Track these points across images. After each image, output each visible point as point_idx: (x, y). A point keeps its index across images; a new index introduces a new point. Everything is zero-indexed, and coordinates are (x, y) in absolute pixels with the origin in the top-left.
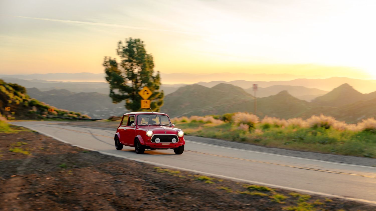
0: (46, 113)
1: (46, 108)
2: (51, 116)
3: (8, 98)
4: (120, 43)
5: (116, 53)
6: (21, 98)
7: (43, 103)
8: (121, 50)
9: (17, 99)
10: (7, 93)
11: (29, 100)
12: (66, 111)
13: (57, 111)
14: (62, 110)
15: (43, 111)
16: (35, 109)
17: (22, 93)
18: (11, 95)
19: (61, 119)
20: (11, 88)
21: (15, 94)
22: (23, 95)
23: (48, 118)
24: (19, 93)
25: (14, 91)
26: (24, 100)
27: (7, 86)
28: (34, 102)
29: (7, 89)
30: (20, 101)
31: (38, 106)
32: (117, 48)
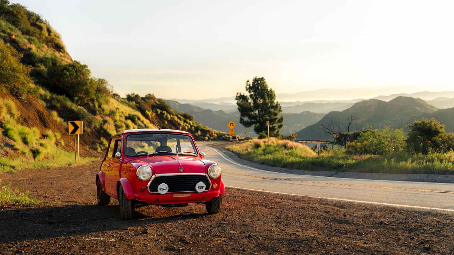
0: (208, 135)
1: (209, 131)
2: (211, 138)
3: (180, 125)
4: (248, 81)
5: (245, 89)
6: (190, 124)
7: (207, 127)
8: (248, 87)
9: (186, 125)
10: (179, 121)
11: (195, 125)
12: (224, 133)
13: (217, 134)
14: (221, 132)
15: (206, 134)
16: (199, 133)
17: (190, 120)
18: (182, 123)
19: (219, 140)
20: (182, 117)
21: (185, 121)
22: (191, 122)
23: (209, 139)
24: (188, 121)
25: (184, 119)
26: (191, 126)
27: (179, 116)
28: (200, 127)
29: (179, 118)
30: (188, 127)
31: (202, 131)
32: (246, 85)
